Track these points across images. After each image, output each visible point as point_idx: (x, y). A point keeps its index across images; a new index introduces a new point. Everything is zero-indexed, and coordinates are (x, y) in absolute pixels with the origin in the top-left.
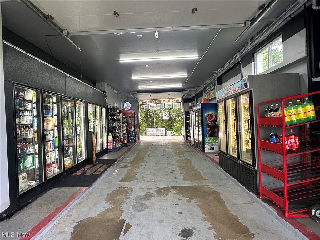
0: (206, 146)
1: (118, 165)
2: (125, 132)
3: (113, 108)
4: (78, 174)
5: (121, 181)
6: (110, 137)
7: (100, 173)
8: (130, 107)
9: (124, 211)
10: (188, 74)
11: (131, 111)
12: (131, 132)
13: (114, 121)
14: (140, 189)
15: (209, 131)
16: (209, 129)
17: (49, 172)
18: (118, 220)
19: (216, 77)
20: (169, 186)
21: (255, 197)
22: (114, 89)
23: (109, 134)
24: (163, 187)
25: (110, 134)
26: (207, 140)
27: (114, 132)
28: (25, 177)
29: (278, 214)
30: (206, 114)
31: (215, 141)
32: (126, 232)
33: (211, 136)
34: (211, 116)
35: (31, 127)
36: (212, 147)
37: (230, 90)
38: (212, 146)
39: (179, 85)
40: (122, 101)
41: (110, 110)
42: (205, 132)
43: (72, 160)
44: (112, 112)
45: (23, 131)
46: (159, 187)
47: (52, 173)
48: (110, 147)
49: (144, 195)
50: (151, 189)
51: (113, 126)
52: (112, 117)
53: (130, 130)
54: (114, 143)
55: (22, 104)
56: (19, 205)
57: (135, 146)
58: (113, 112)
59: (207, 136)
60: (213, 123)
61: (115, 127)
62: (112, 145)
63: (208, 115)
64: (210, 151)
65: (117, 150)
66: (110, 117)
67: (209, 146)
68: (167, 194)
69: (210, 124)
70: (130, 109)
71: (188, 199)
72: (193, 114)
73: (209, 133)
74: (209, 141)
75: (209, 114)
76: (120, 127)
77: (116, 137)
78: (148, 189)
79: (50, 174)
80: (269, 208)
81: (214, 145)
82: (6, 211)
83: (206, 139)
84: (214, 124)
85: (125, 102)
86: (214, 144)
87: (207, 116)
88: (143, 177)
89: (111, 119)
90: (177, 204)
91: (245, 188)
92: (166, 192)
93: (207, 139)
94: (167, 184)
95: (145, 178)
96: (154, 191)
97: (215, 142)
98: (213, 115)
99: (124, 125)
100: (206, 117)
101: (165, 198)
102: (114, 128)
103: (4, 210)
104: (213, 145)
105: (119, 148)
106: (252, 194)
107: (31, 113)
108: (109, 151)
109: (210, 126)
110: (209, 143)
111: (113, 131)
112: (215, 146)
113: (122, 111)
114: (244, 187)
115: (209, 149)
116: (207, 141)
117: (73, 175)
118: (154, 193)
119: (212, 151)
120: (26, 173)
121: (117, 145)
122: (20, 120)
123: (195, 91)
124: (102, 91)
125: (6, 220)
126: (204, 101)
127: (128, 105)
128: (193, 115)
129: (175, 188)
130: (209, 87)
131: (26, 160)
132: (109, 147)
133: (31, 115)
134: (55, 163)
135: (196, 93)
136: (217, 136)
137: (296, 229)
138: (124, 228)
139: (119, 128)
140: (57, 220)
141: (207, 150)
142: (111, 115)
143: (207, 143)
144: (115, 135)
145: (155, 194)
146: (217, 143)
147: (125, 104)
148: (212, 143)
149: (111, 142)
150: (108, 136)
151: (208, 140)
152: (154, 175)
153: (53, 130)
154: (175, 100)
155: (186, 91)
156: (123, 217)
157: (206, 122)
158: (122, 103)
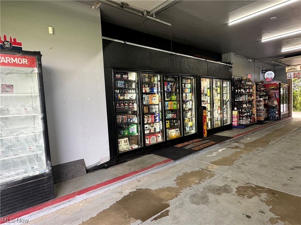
1: (230, 144)
2: (261, 108)
3: (241, 80)
4: (179, 146)
5: (212, 163)
6: (235, 113)
7: (197, 149)
8: (273, 77)
9: (180, 195)
11: (275, 82)
12: (272, 107)
13: (241, 94)
14: (223, 178)
17: (152, 140)
18: (163, 203)
20: (266, 187)
22: (249, 58)
23: (234, 109)
24: (255, 185)
25: (236, 109)
27: (241, 108)
28: (126, 141)
32: (156, 219)
35: (134, 102)
40: (262, 71)
41: (237, 83)
43: (178, 132)
44: (239, 84)
45: (131, 105)
46: (249, 184)
47: (156, 141)
48: (235, 123)
49: (219, 187)
50: (236, 182)
51: (240, 100)
52: (239, 91)
53: (270, 105)
54: (240, 119)
55: (126, 84)
56: (119, 161)
57: (274, 125)
58: (241, 84)
61: (243, 101)
62: (236, 121)
65: (244, 127)
66: (237, 91)
68: (250, 197)
70: (274, 79)
71: (277, 217)
76: (253, 101)
77: (242, 113)
78: (232, 181)
79: (153, 141)
82: (107, 163)
85: (267, 71)
88: (243, 164)
89: (237, 92)
90: (249, 217)
92: (251, 193)
94: (266, 184)
95: (243, 167)
96: (237, 187)
99: (261, 99)
101: (241, 201)
102: (241, 103)
103: (106, 162)
105: (246, 126)
107: (134, 91)
108: (233, 128)
111: (239, 106)
113: (259, 83)
117: (176, 146)
118: (234, 189)
120: (127, 138)
121: (244, 122)
122: (124, 97)
124: (226, 63)
125: (104, 169)
127: (270, 75)
129: (272, 192)
131: (130, 128)
132: (233, 123)
133: (134, 92)
134: (160, 133)
138: (159, 214)
139: (250, 102)
140: (128, 181)
142: (238, 88)
144: (242, 110)
147: (266, 74)
149: (236, 117)
150: (233, 111)
152: (261, 166)
153: (158, 105)
156: (171, 202)
158: (262, 73)
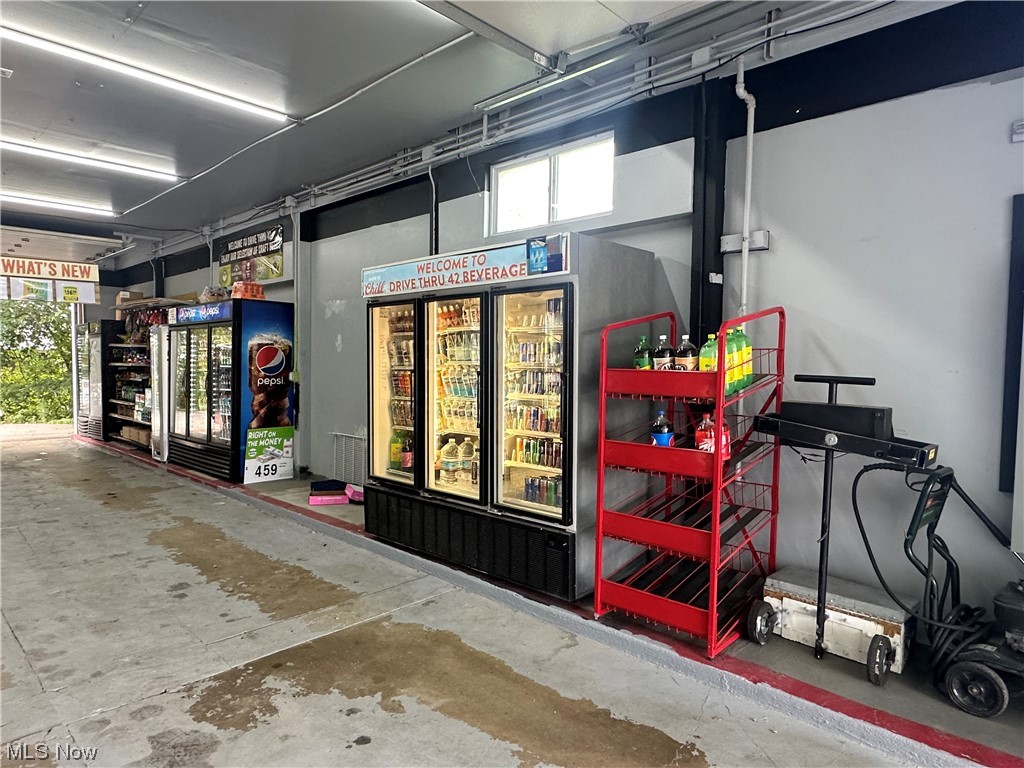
0: (248, 463)
10: (179, 169)
15: (261, 405)
16: (260, 397)
19: (294, 210)
20: (240, 664)
21: (575, 617)
24: (211, 679)
26: (253, 440)
29: (681, 654)
30: (250, 343)
31: (282, 442)
33: (268, 422)
34: (269, 352)
36: (271, 463)
37: (461, 271)
38: (269, 459)
39: (102, 209)
42: (245, 410)
46: (190, 689)
50: (156, 709)
59: (254, 424)
60: (276, 377)
63: (260, 346)
64: (263, 479)
67: (260, 459)
68: (270, 709)
69: (266, 382)
71: (378, 696)
72: (169, 336)
73: (262, 411)
74: (261, 443)
75: (264, 342)
78: (138, 715)
80: (645, 643)
81: (278, 456)
83: (250, 437)
84: (279, 381)
86: (276, 452)
87: (255, 348)
88: (38, 655)
91: (521, 597)
92: (253, 701)
93: (255, 436)
94: (220, 659)
95: (62, 663)
96: (189, 717)
97: (280, 446)
98: (276, 346)
100: (251, 351)
101: (276, 732)
104: (273, 456)
106: (553, 609)
109: (263, 388)
110: (260, 450)
112: (283, 460)
114: (514, 594)
115: (260, 474)
116: (255, 444)
118: (196, 726)
119: (270, 478)
123: (156, 244)
126: (246, 290)
128: (169, 340)
129: (273, 665)
130: (252, 240)
135: (162, 254)
136: (288, 425)
137: (759, 684)
141: (250, 478)
143: (251, 452)
145: (208, 728)
146: (290, 449)
148: (272, 448)
151: (258, 439)
152: (99, 628)
154: (65, 270)
155: (120, 238)
157: (250, 370)
